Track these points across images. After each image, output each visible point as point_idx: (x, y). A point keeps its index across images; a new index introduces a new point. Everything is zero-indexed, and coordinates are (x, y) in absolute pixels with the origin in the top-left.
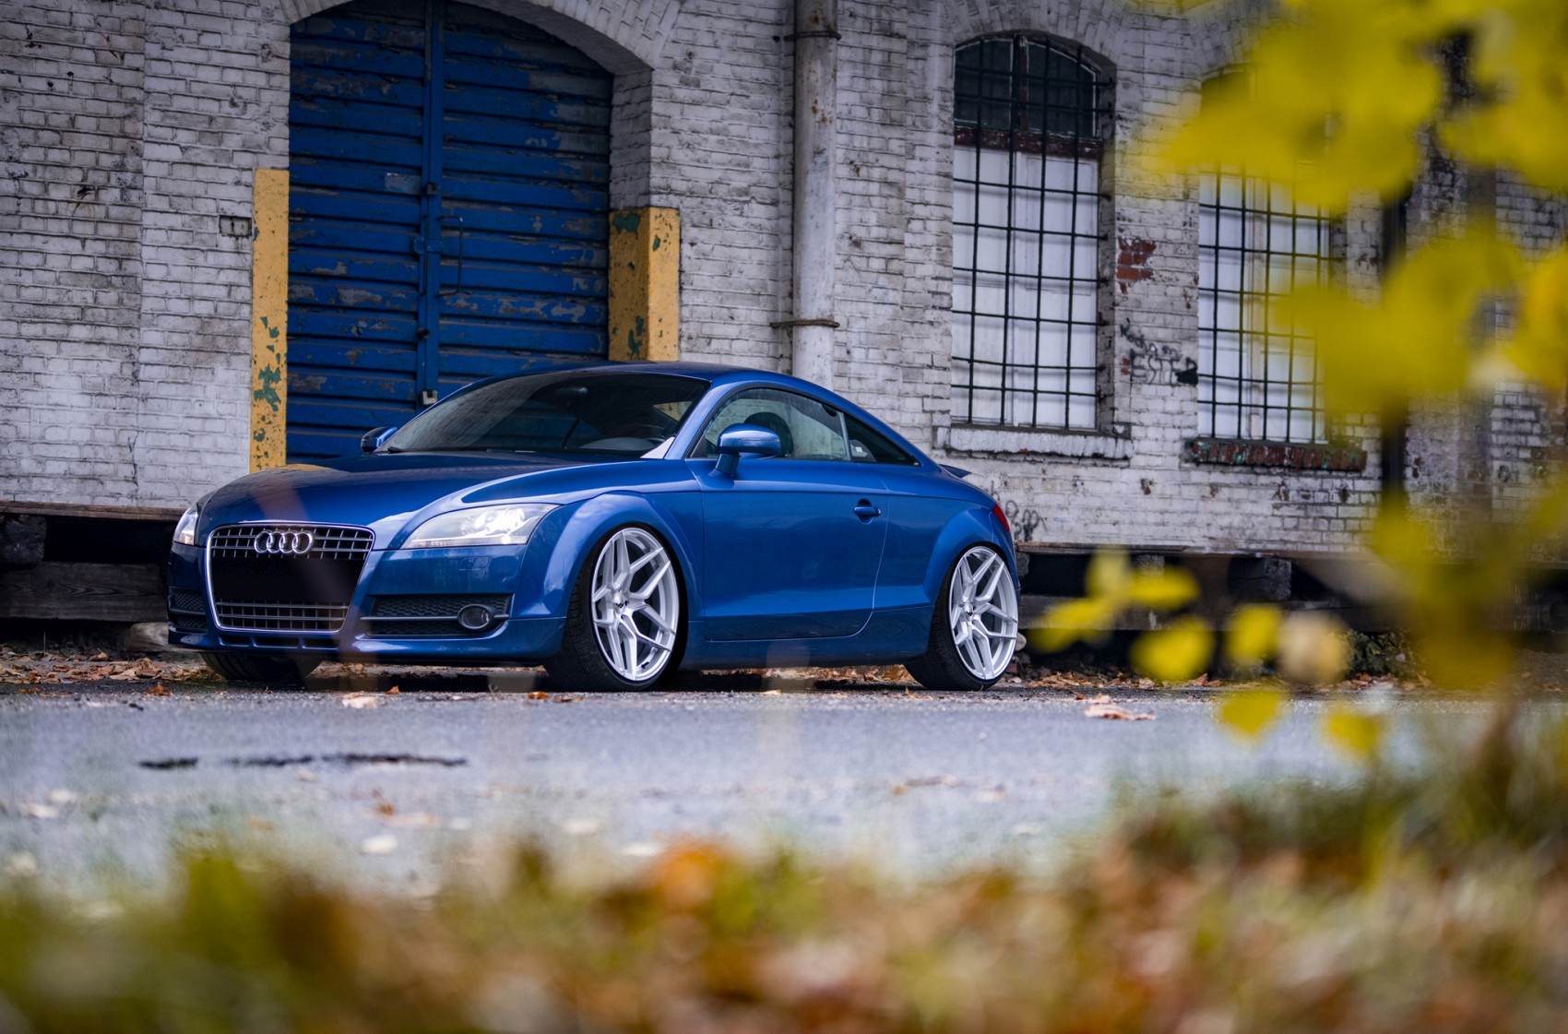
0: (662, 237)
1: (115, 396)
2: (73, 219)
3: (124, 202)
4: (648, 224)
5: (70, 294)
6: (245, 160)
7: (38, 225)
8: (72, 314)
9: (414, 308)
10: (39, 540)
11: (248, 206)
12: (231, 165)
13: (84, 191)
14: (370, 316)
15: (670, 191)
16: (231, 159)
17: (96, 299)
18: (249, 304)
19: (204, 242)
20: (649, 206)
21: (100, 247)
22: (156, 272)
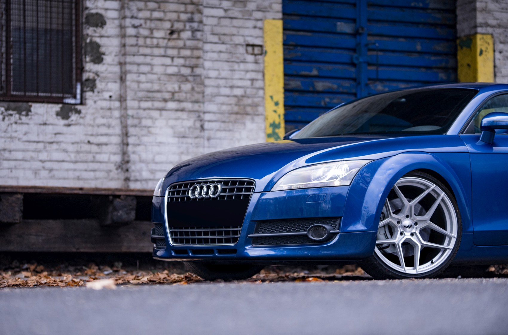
0: (484, 49)
1: (192, 138)
2: (166, 47)
3: (194, 38)
4: (476, 43)
5: (166, 86)
6: (259, 15)
7: (148, 51)
8: (167, 96)
9: (354, 91)
10: (132, 209)
11: (261, 39)
12: (252, 18)
13: (172, 33)
14: (332, 96)
15: (487, 25)
16: (251, 15)
17: (180, 88)
18: (263, 89)
19: (238, 58)
20: (476, 33)
21: (181, 61)
22: (213, 74)
